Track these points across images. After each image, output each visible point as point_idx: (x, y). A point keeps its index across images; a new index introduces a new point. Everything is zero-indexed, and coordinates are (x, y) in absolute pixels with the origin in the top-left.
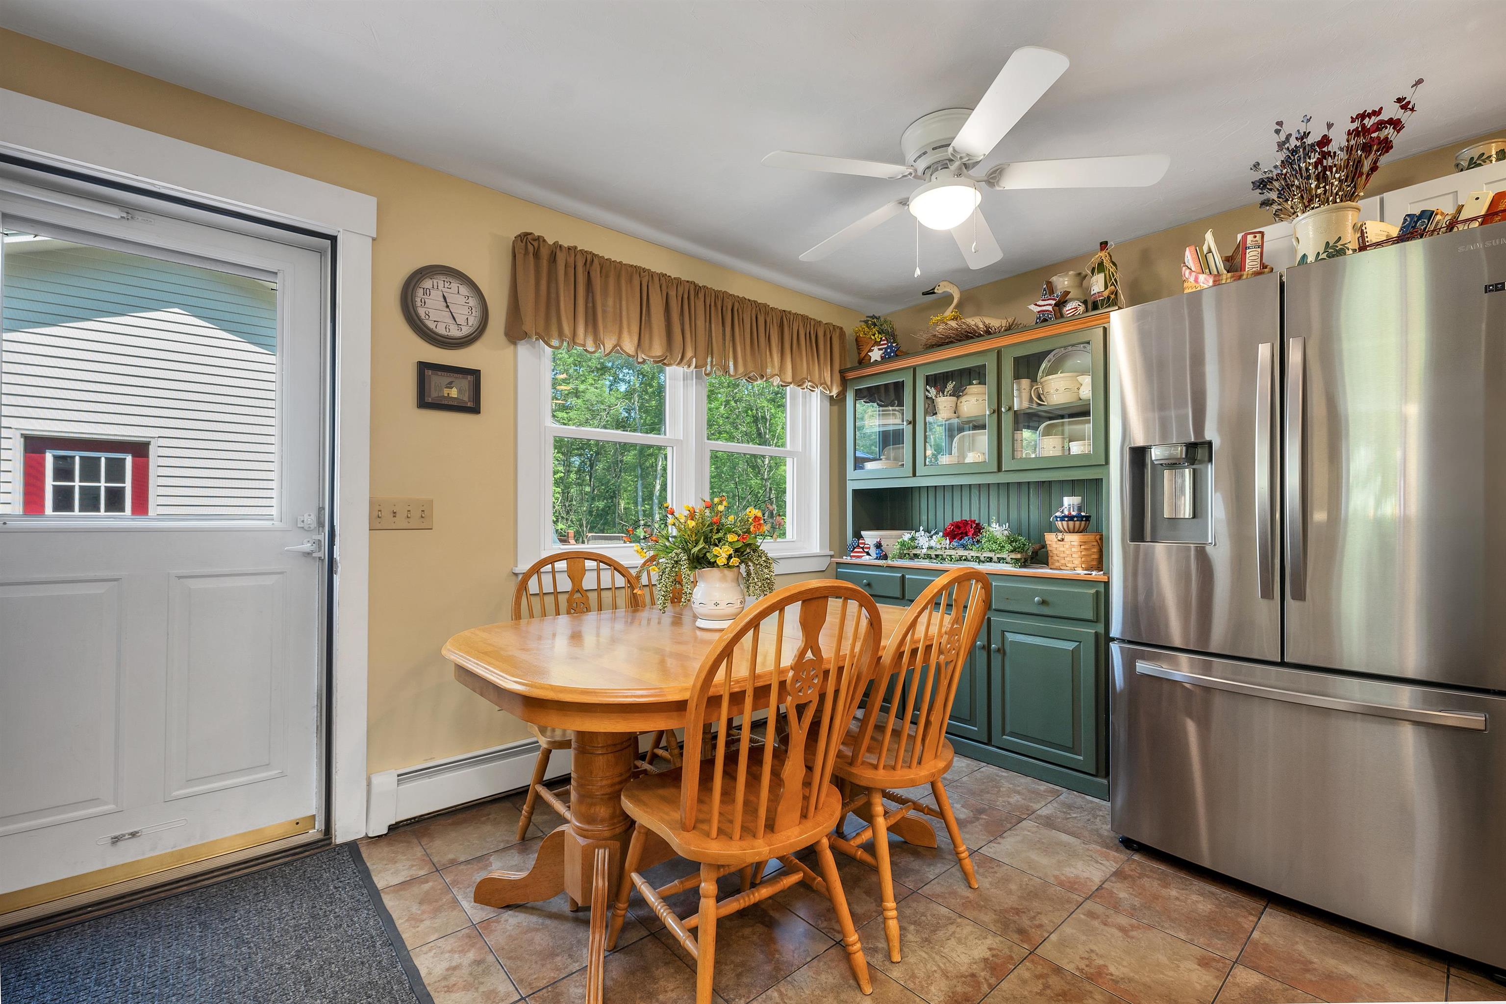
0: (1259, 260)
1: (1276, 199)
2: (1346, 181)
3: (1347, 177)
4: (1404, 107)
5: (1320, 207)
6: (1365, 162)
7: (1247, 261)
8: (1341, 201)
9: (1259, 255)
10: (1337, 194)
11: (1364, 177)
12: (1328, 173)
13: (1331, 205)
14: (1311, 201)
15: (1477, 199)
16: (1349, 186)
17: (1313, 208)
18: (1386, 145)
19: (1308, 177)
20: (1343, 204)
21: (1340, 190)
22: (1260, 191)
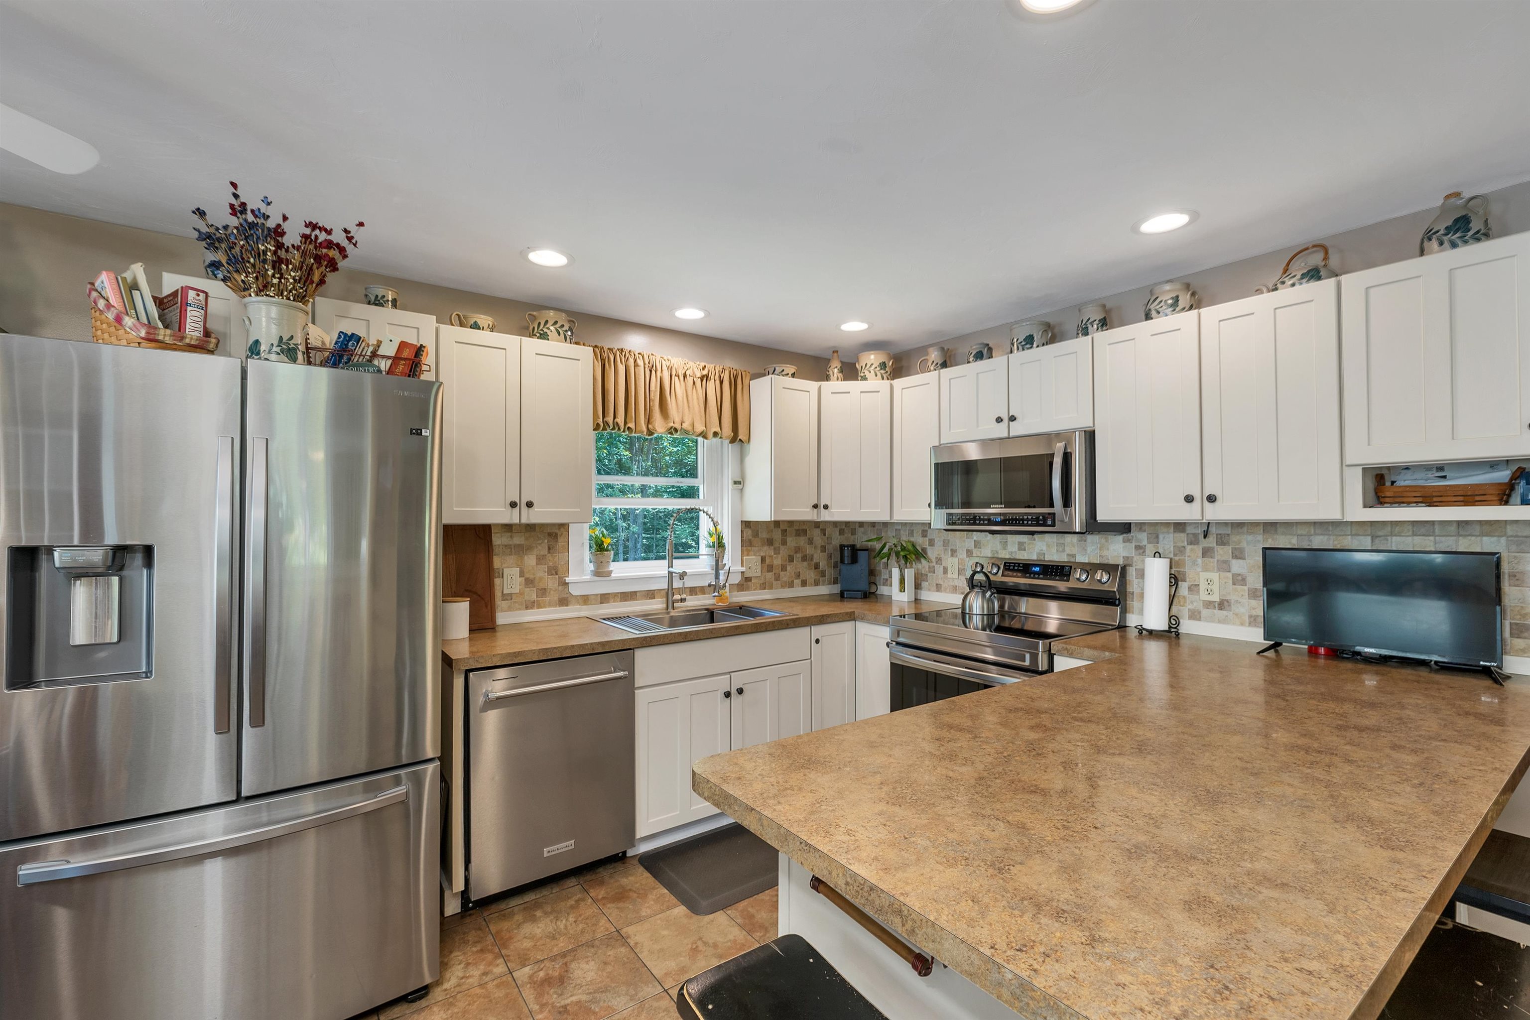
0: (202, 324)
1: (225, 264)
2: (299, 282)
3: (300, 278)
4: (350, 239)
5: (274, 297)
6: (317, 273)
7: (188, 320)
8: (294, 300)
9: (202, 318)
10: (291, 291)
11: (314, 285)
12: (284, 267)
13: (285, 301)
14: (265, 287)
15: (391, 341)
16: (302, 288)
17: (267, 295)
18: (333, 266)
19: (265, 261)
20: (294, 303)
21: (294, 288)
22: (206, 246)
